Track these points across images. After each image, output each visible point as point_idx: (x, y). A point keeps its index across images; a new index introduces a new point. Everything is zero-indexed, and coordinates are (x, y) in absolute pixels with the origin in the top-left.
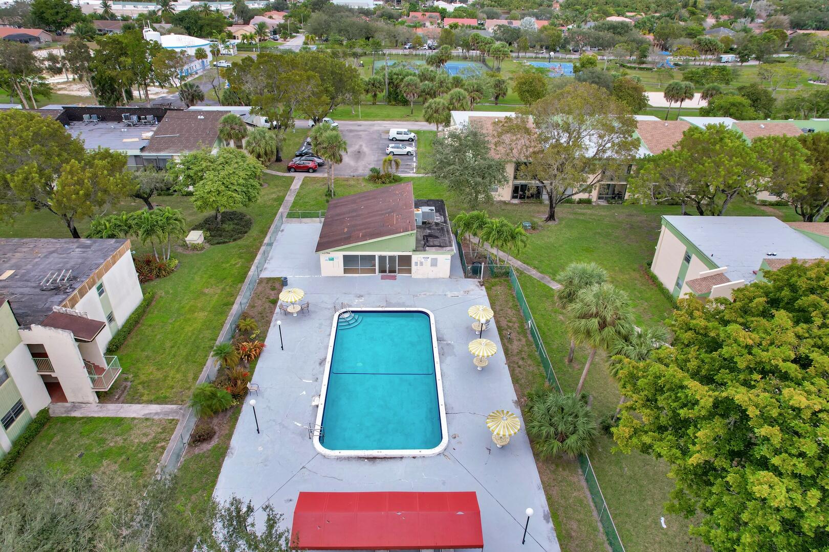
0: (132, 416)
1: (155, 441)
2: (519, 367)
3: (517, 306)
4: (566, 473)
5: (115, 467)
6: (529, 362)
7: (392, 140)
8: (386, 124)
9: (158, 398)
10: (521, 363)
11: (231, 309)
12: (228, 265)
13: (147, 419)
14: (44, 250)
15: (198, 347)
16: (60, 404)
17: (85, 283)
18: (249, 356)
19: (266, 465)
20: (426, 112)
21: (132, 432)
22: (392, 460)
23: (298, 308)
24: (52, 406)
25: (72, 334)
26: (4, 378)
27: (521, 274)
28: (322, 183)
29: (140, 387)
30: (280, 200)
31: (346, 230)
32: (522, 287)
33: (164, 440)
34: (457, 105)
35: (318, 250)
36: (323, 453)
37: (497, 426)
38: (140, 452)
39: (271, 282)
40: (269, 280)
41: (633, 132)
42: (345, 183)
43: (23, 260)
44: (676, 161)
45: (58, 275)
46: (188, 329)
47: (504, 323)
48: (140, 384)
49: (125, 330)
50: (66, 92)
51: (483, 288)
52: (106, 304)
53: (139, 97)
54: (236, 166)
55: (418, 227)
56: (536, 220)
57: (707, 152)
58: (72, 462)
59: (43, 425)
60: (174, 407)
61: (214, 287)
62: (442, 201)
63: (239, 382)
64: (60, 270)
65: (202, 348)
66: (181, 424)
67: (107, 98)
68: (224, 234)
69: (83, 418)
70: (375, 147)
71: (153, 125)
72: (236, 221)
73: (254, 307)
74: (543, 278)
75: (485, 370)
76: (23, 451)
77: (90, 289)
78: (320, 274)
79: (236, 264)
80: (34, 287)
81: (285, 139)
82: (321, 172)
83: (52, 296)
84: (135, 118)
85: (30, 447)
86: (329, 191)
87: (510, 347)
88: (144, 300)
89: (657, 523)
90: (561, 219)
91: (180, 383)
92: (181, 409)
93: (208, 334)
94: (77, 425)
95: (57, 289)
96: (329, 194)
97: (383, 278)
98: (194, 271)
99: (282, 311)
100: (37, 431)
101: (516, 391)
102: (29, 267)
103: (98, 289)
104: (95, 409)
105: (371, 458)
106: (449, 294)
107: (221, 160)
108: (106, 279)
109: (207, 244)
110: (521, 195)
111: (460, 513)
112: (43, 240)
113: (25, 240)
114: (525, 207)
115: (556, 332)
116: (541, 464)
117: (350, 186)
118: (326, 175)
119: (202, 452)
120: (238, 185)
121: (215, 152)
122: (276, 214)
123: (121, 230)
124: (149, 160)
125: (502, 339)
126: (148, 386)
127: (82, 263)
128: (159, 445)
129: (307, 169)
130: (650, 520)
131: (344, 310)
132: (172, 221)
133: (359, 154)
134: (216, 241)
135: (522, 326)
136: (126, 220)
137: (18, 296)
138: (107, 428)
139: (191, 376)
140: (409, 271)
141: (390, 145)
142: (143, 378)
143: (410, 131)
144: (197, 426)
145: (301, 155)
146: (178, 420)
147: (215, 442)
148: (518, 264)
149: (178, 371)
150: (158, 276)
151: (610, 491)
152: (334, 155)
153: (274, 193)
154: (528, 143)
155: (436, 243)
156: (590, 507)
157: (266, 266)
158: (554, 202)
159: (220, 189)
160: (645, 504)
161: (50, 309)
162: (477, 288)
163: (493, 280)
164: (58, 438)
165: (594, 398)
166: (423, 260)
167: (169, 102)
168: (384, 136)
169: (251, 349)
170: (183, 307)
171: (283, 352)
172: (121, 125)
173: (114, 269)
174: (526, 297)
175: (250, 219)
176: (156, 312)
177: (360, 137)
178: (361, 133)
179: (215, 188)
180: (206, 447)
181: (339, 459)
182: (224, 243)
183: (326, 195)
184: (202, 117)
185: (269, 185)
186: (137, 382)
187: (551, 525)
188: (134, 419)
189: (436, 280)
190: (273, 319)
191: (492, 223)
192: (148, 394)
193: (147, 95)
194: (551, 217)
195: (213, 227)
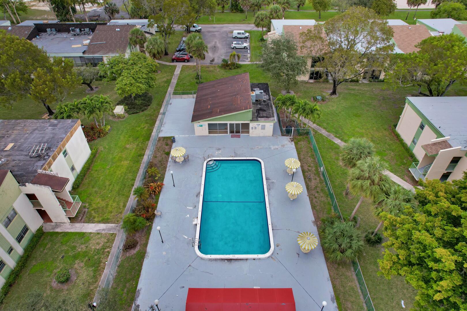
0: (90, 232)
1: (104, 247)
2: (316, 198)
3: (314, 155)
4: (344, 270)
5: (82, 264)
6: (322, 195)
7: (235, 38)
8: (231, 27)
9: (103, 219)
10: (316, 195)
11: (143, 159)
12: (139, 128)
13: (98, 233)
14: (30, 128)
15: (125, 185)
16: (48, 223)
17: (55, 152)
18: (155, 192)
19: (168, 264)
20: (256, 20)
21: (90, 242)
22: (242, 261)
23: (183, 159)
24: (44, 225)
25: (50, 188)
26: (14, 215)
27: (316, 133)
28: (193, 70)
29: (93, 212)
30: (168, 82)
31: (209, 107)
32: (316, 141)
33: (109, 247)
34: (275, 15)
35: (193, 120)
36: (201, 256)
37: (304, 243)
38: (96, 255)
39: (165, 140)
40: (164, 138)
41: (391, 39)
42: (207, 69)
43: (19, 136)
44: (420, 62)
45: (40, 147)
46: (118, 172)
47: (306, 168)
48: (93, 210)
49: (82, 175)
50: (36, 8)
51: (293, 143)
52: (69, 161)
53: (80, 10)
54: (140, 65)
55: (253, 104)
56: (324, 94)
57: (441, 56)
58: (58, 261)
59: (40, 237)
60: (113, 225)
61: (132, 143)
62: (267, 84)
63: (150, 210)
64: (40, 143)
65: (127, 185)
66: (118, 237)
67: (61, 12)
68: (136, 107)
69: (62, 233)
70: (225, 43)
71: (89, 34)
72: (143, 98)
73: (156, 157)
74: (330, 135)
75: (295, 200)
76: (31, 254)
77: (59, 154)
78: (194, 134)
79: (144, 128)
80: (26, 155)
81: (169, 43)
82: (192, 61)
83: (37, 161)
84: (78, 30)
85: (34, 251)
86: (198, 75)
87: (310, 184)
88: (92, 154)
89: (399, 305)
90: (340, 94)
91: (116, 209)
92: (117, 227)
93: (130, 176)
94: (59, 237)
95: (39, 157)
96: (198, 77)
97: (232, 137)
98: (120, 132)
99: (173, 161)
100: (37, 242)
101: (314, 214)
102: (22, 140)
103: (64, 153)
104: (69, 228)
105: (229, 259)
106: (273, 148)
107: (131, 62)
108: (67, 147)
109: (126, 114)
110: (315, 77)
111: (283, 304)
112: (29, 120)
113: (18, 121)
114: (318, 85)
115: (338, 174)
116: (329, 264)
117: (210, 71)
118: (195, 64)
119: (131, 255)
120: (143, 78)
121: (127, 55)
122: (166, 92)
123: (74, 112)
124: (89, 59)
125: (305, 179)
126: (97, 211)
127: (53, 137)
128: (106, 250)
129: (183, 60)
130: (395, 302)
131: (210, 159)
132: (104, 104)
133: (215, 48)
134: (131, 112)
135: (317, 170)
136: (77, 105)
137: (18, 162)
138: (76, 239)
139: (122, 204)
140: (248, 132)
141: (234, 43)
142: (94, 206)
143: (246, 32)
144: (127, 238)
145: (180, 51)
146: (116, 234)
147: (138, 248)
148: (314, 126)
149: (114, 201)
150: (99, 137)
151: (370, 282)
152: (200, 55)
153: (164, 77)
154: (321, 47)
155: (265, 115)
156: (359, 293)
157: (162, 128)
158: (336, 83)
159: (132, 82)
160: (392, 291)
161: (36, 171)
162: (289, 143)
163: (299, 137)
164: (49, 246)
165: (361, 219)
166: (256, 126)
167: (98, 14)
168: (230, 35)
169: (156, 187)
170: (114, 158)
171: (174, 188)
172: (70, 35)
173: (72, 139)
174: (319, 149)
175: (151, 96)
176: (99, 162)
177: (214, 36)
178: (215, 33)
179: (129, 82)
180: (134, 252)
181: (211, 260)
182: (137, 113)
183: (196, 79)
184: (119, 30)
185: (161, 72)
186: (91, 208)
187: (335, 304)
188: (91, 233)
189: (264, 137)
190: (168, 165)
191: (299, 103)
192: (98, 217)
193: (84, 8)
194: (334, 93)
195: (129, 102)
